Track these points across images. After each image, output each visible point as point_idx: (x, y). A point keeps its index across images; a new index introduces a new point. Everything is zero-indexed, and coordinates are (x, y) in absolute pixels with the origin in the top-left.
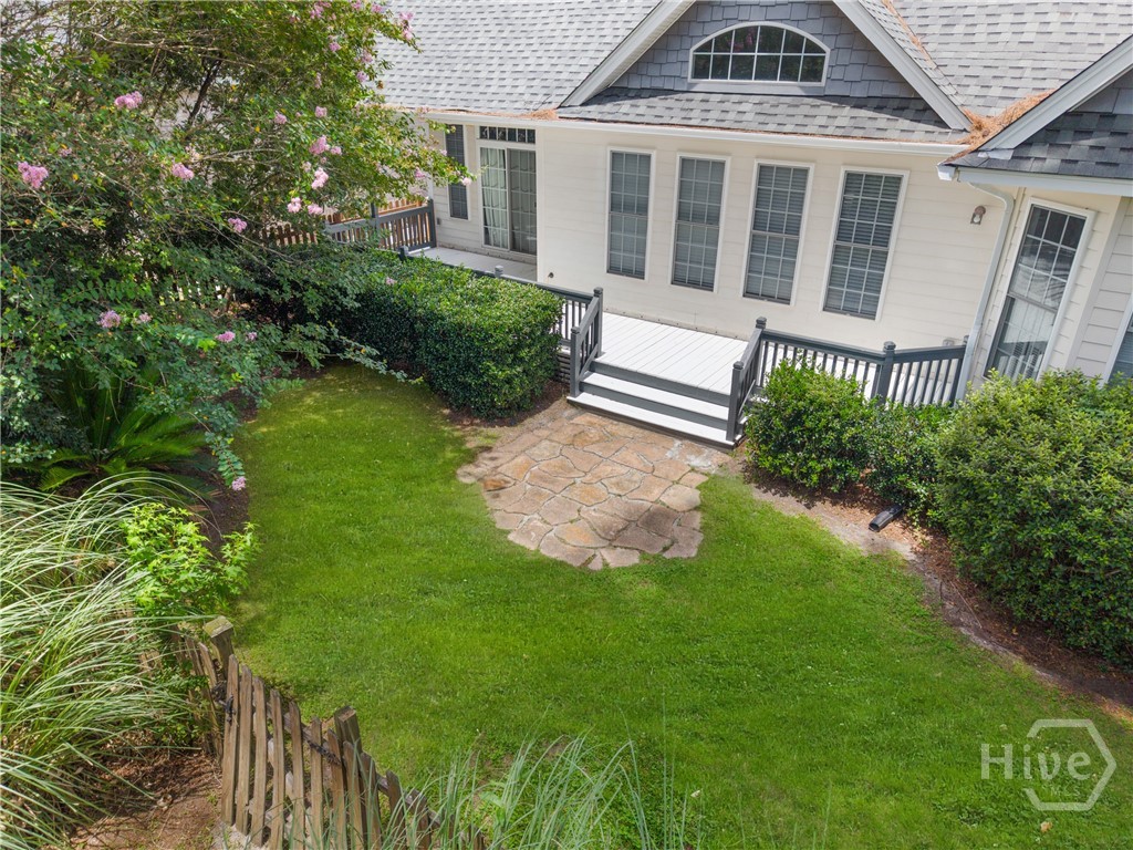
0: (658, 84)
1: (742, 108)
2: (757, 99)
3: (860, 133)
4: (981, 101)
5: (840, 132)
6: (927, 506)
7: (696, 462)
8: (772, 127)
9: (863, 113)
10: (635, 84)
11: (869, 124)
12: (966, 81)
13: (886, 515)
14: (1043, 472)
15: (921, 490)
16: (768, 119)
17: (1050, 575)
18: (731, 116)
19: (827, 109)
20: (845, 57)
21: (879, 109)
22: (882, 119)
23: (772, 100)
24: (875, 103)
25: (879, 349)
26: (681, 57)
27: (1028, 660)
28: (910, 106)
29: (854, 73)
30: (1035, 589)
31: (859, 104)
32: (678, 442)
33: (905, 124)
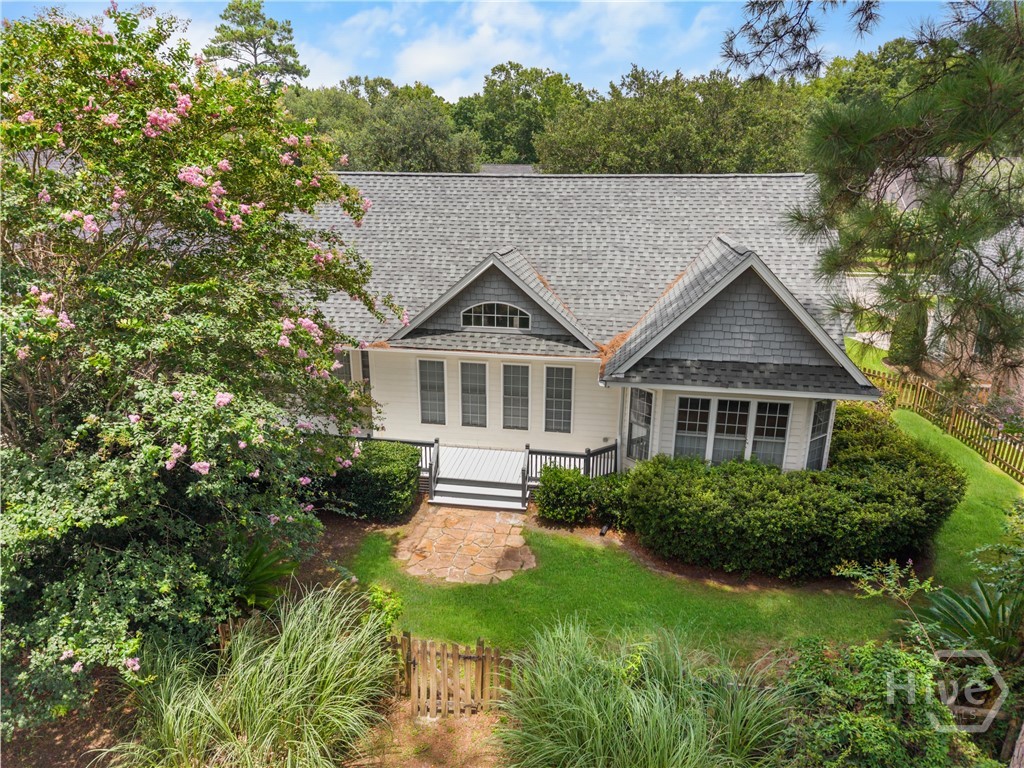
0: (444, 327)
1: (493, 340)
2: (499, 336)
3: (552, 353)
4: (599, 337)
5: (544, 353)
6: (621, 520)
7: (512, 522)
8: (511, 351)
9: (552, 343)
10: (431, 327)
11: (555, 348)
12: (591, 327)
13: (605, 528)
14: (664, 499)
15: (618, 513)
16: (508, 346)
17: (673, 537)
18: (488, 345)
19: (534, 341)
20: (538, 318)
21: (558, 341)
22: (561, 346)
23: (507, 337)
24: (555, 338)
25: (583, 452)
26: (456, 315)
27: (674, 573)
28: (569, 339)
29: (544, 325)
30: (670, 544)
31: (549, 338)
32: (498, 514)
33: (571, 348)
